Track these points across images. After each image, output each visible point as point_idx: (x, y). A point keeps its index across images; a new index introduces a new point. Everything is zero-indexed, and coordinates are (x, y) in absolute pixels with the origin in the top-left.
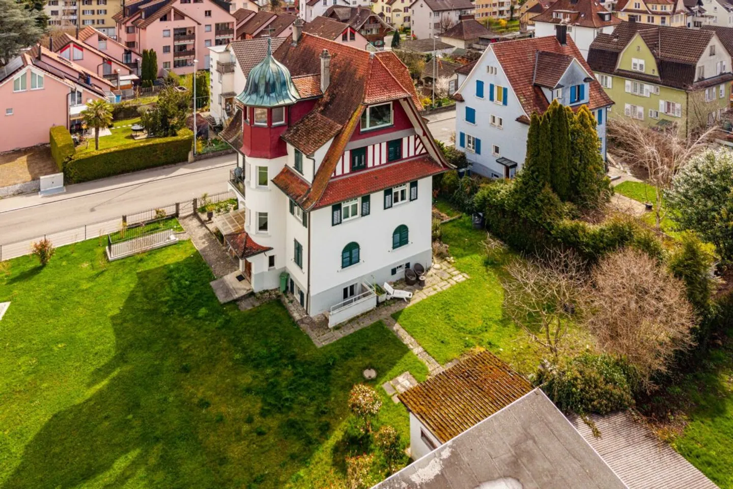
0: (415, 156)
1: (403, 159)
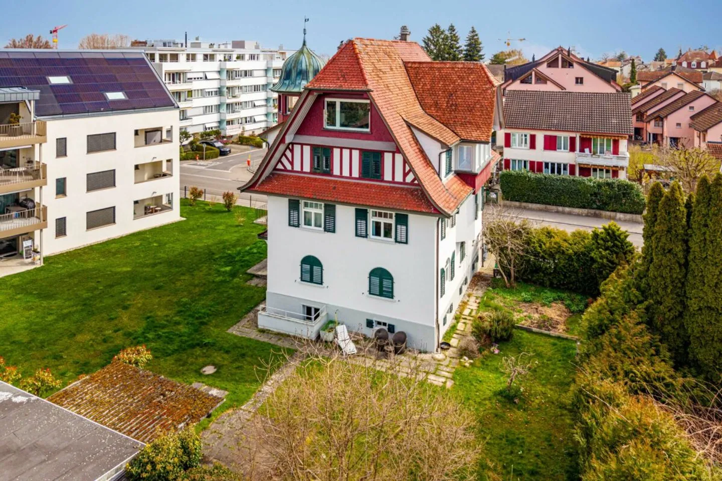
0: (404, 183)
1: (383, 181)
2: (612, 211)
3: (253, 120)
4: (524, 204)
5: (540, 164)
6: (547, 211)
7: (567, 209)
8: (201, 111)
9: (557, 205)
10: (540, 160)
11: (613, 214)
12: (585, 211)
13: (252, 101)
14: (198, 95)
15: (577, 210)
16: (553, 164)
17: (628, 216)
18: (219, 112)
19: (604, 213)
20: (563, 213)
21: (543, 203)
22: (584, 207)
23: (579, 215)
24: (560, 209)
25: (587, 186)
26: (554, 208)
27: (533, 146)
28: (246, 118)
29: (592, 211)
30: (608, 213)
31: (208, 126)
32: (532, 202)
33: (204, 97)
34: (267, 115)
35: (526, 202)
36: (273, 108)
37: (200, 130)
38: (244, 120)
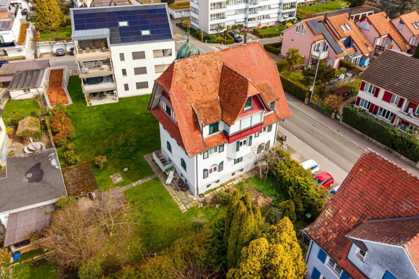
2: (399, 153)
3: (268, 17)
4: (352, 128)
5: (377, 107)
6: (362, 137)
7: (374, 141)
8: (234, 12)
9: (369, 136)
10: (378, 105)
11: (399, 155)
12: (384, 146)
13: (269, 5)
14: (232, 3)
15: (379, 144)
16: (385, 111)
17: (408, 160)
18: (245, 13)
19: (394, 152)
20: (371, 142)
21: (362, 132)
22: (384, 144)
23: (379, 147)
24: (371, 139)
25: (389, 134)
26: (367, 137)
27: (376, 95)
28: (264, 16)
29: (388, 148)
30: (397, 153)
31: (237, 21)
32: (357, 129)
33: (236, 4)
34: (279, 13)
35: (354, 127)
36: (282, 10)
37: (233, 23)
38: (262, 17)
